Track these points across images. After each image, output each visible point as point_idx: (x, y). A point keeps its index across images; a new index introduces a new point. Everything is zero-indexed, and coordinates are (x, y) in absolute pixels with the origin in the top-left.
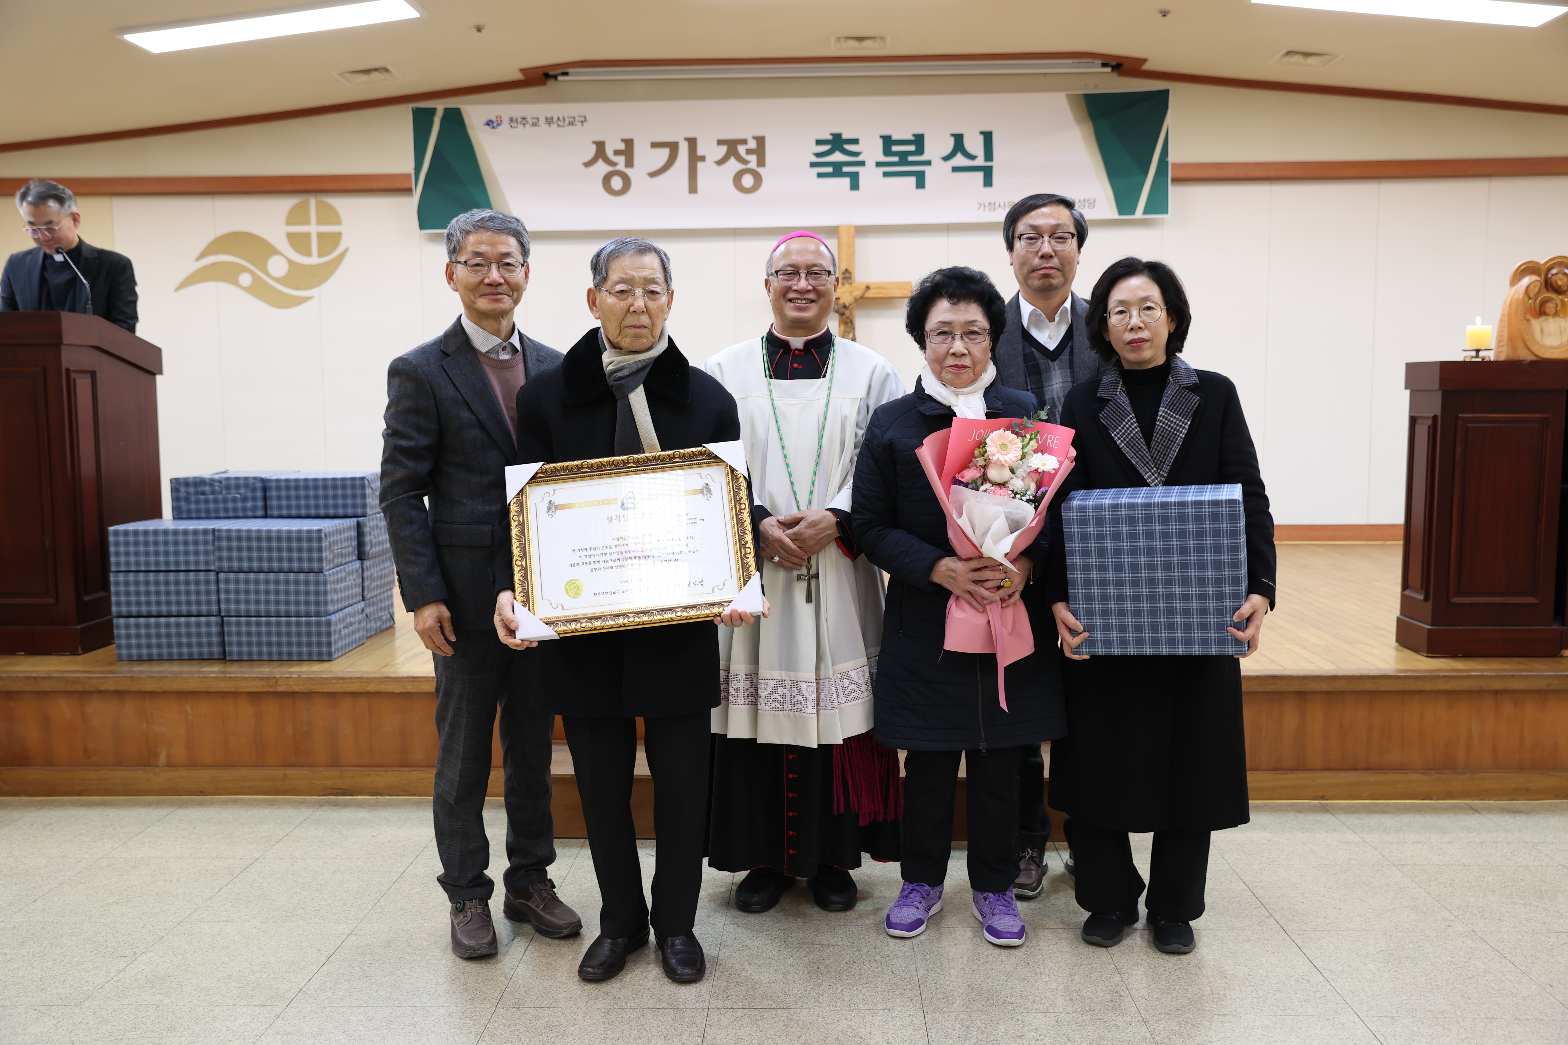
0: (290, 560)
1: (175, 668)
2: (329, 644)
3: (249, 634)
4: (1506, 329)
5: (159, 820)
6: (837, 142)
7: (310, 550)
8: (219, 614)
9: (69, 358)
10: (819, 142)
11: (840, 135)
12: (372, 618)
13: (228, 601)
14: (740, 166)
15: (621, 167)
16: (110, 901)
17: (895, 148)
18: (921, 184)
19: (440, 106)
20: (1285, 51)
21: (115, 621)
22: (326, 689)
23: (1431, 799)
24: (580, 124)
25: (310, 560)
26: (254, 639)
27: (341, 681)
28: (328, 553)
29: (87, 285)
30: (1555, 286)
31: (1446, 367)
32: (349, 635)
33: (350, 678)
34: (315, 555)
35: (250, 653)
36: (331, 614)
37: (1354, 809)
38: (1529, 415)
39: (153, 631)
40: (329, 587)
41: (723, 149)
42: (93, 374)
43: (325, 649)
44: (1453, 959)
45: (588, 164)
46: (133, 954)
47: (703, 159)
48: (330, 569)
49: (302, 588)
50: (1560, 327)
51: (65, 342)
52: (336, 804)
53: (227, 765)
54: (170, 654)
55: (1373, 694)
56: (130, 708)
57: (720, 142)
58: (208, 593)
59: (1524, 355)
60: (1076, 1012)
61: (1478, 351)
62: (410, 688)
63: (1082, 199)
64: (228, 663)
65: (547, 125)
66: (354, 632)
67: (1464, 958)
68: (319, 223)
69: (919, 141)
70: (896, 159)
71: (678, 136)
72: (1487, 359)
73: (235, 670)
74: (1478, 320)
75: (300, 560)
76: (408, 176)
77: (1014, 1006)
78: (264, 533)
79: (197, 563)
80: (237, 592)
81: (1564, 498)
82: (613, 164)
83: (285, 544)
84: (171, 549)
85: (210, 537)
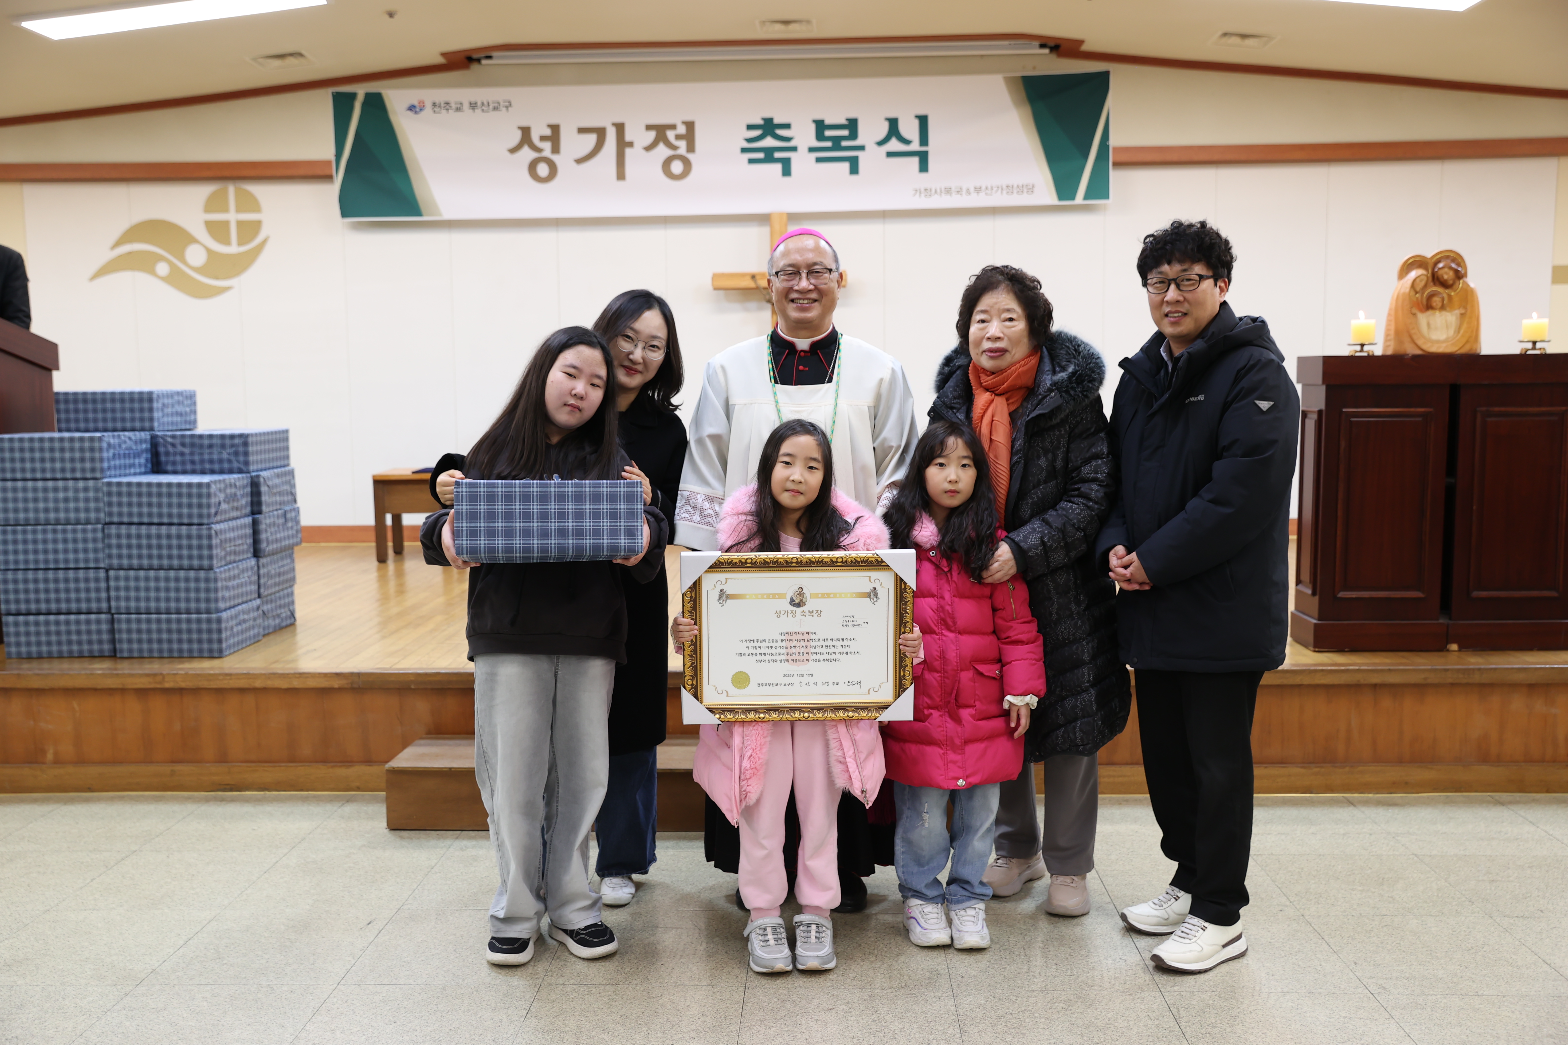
0: (180, 557)
1: (63, 666)
2: (220, 641)
3: (139, 631)
5: (43, 816)
6: (769, 127)
7: (200, 547)
8: (109, 611)
10: (750, 127)
11: (771, 120)
12: (270, 615)
13: (118, 599)
14: (669, 152)
15: (547, 153)
17: (828, 133)
18: (854, 170)
19: (361, 90)
20: (1221, 33)
21: (4, 619)
22: (213, 685)
23: (1311, 793)
24: (504, 109)
25: (200, 557)
26: (144, 636)
27: (228, 678)
28: (219, 551)
30: (1442, 280)
31: (1329, 360)
32: (242, 632)
33: (237, 674)
34: (205, 552)
35: (140, 651)
36: (221, 611)
38: (1412, 410)
39: (42, 629)
40: (219, 584)
41: (652, 135)
43: (215, 646)
45: (513, 150)
47: (631, 144)
48: (221, 566)
49: (192, 585)
50: (1446, 321)
52: (222, 800)
53: (115, 762)
54: (60, 652)
56: (16, 706)
57: (649, 128)
58: (98, 590)
61: (1362, 345)
62: (296, 684)
63: (1020, 185)
64: (118, 661)
65: (471, 110)
66: (248, 629)
68: (239, 210)
69: (852, 125)
70: (829, 144)
71: (606, 121)
72: (1373, 354)
73: (125, 667)
74: (1361, 314)
75: (190, 557)
76: (328, 163)
77: (834, 982)
78: (154, 530)
79: (86, 561)
80: (127, 589)
81: (1450, 492)
82: (539, 150)
83: (174, 542)
84: (60, 546)
85: (100, 535)
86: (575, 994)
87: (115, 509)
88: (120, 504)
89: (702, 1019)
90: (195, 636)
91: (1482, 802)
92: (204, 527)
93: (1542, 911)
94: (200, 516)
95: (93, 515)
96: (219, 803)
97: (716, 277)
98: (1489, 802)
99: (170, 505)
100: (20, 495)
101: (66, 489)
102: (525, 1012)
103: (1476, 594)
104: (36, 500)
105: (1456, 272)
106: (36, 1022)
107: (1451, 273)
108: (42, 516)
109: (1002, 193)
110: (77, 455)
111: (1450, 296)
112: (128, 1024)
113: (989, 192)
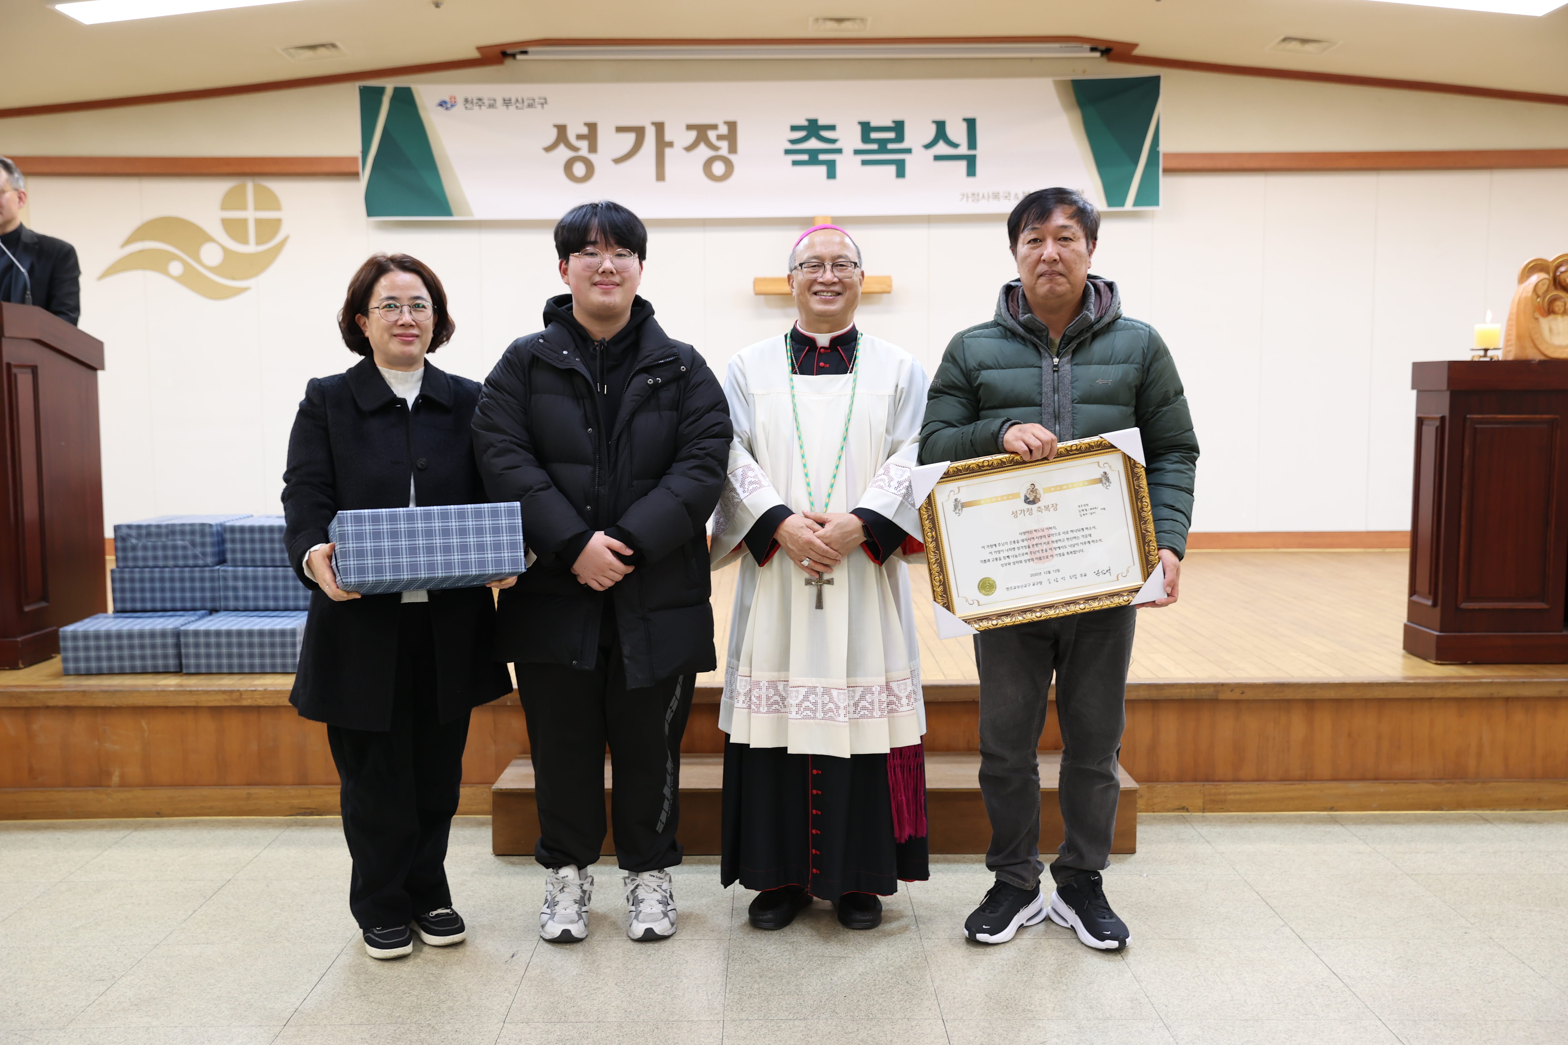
1: (129, 682)
5: (116, 843)
6: (813, 128)
9: (10, 352)
10: (794, 128)
11: (815, 121)
14: (711, 153)
15: (584, 152)
16: (77, 925)
17: (874, 135)
18: (901, 173)
19: (389, 85)
20: (1282, 37)
23: (1442, 810)
24: (540, 106)
26: (213, 651)
29: (26, 274)
30: (1564, 284)
31: (1455, 367)
35: (209, 666)
37: (1364, 820)
38: (1538, 416)
41: (693, 135)
42: (34, 370)
43: (289, 661)
44: (1471, 965)
45: (548, 149)
46: (111, 977)
47: (671, 144)
51: (7, 334)
52: (304, 825)
53: (185, 784)
55: (1382, 702)
56: (80, 724)
57: (689, 127)
59: (1533, 355)
60: (1097, 1019)
61: (1486, 350)
64: (186, 676)
65: (505, 107)
67: (1483, 963)
69: (899, 127)
70: (875, 147)
71: (645, 121)
72: (1495, 359)
73: (194, 683)
74: (1487, 318)
76: (354, 160)
77: (1034, 1013)
82: (575, 149)
86: (764, 1030)
90: (267, 650)
96: (302, 828)
97: (757, 281)
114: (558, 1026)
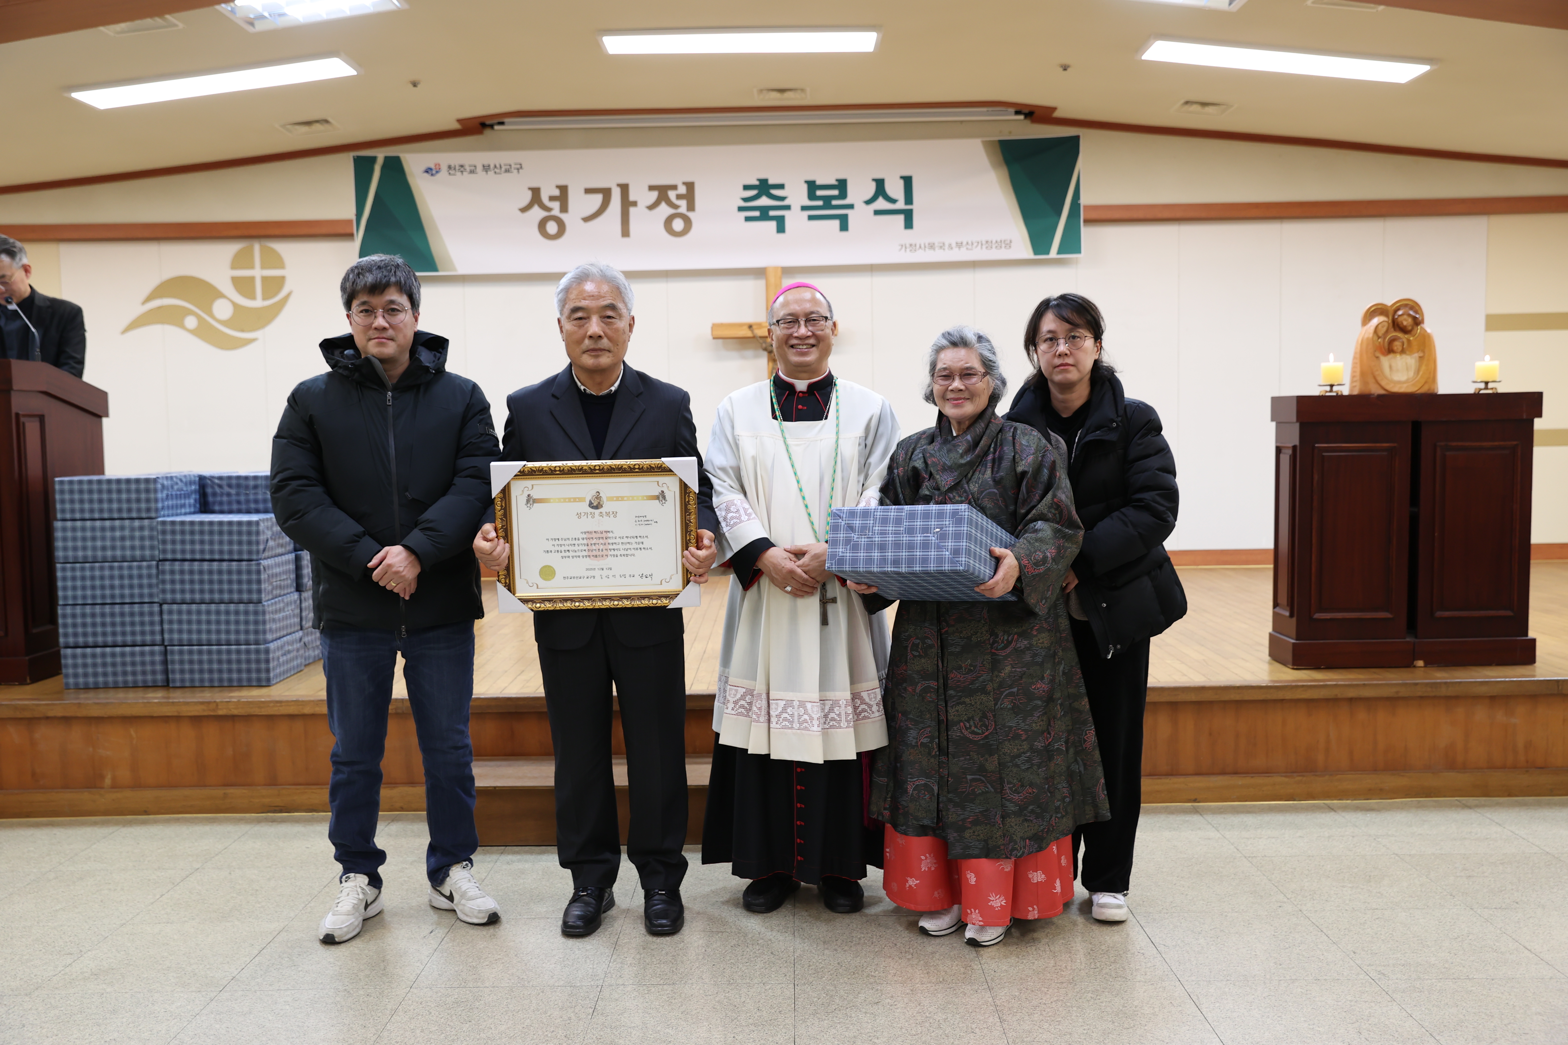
0: (230, 591)
1: (121, 695)
2: (268, 671)
3: (191, 662)
4: (1358, 366)
5: (105, 838)
6: (763, 187)
7: (249, 582)
8: (162, 644)
9: (19, 403)
10: (746, 188)
11: (766, 181)
12: (311, 646)
13: (171, 631)
14: (671, 211)
15: (556, 212)
16: (58, 908)
17: (819, 193)
18: (844, 227)
19: (380, 154)
20: (1183, 101)
21: (63, 651)
22: (264, 712)
24: (516, 171)
25: (250, 591)
26: (196, 667)
27: (279, 705)
28: (267, 585)
30: (1401, 326)
31: (1302, 401)
32: (287, 662)
33: (287, 701)
34: (254, 587)
36: (269, 642)
37: (1222, 810)
38: (1378, 445)
39: (99, 660)
40: (267, 617)
41: (655, 195)
42: (41, 418)
43: (263, 675)
45: (524, 210)
46: (79, 952)
47: (635, 204)
48: (269, 600)
49: (242, 618)
50: (1406, 363)
51: (15, 387)
52: (273, 821)
53: (169, 786)
54: (116, 682)
55: (1239, 704)
56: (76, 734)
57: (652, 188)
58: (152, 623)
59: (1376, 390)
60: (930, 982)
61: (1332, 386)
63: (999, 240)
64: (171, 690)
65: (485, 173)
66: (292, 660)
68: (263, 267)
69: (842, 185)
70: (820, 203)
71: (611, 183)
72: (1341, 393)
73: (178, 696)
74: (1331, 357)
75: (240, 591)
76: (350, 222)
77: (876, 978)
78: (206, 566)
79: (141, 595)
80: (180, 622)
81: (1414, 520)
82: (548, 209)
83: (225, 577)
84: (117, 582)
85: (154, 571)
86: (636, 994)
87: (169, 547)
88: (174, 542)
89: (758, 1014)
90: (244, 666)
91: (1451, 806)
92: (254, 563)
93: (1517, 903)
94: (250, 552)
95: (147, 553)
96: (271, 823)
97: (715, 327)
98: (1457, 806)
99: (221, 542)
100: (79, 534)
101: (122, 528)
102: (591, 1011)
103: (1439, 614)
104: (94, 539)
105: (1415, 318)
106: (131, 1025)
107: (1410, 320)
108: (99, 553)
109: (981, 248)
110: (133, 496)
111: (1409, 341)
112: (217, 1026)
113: (970, 247)
114: (457, 991)
